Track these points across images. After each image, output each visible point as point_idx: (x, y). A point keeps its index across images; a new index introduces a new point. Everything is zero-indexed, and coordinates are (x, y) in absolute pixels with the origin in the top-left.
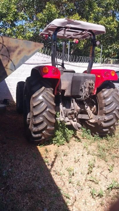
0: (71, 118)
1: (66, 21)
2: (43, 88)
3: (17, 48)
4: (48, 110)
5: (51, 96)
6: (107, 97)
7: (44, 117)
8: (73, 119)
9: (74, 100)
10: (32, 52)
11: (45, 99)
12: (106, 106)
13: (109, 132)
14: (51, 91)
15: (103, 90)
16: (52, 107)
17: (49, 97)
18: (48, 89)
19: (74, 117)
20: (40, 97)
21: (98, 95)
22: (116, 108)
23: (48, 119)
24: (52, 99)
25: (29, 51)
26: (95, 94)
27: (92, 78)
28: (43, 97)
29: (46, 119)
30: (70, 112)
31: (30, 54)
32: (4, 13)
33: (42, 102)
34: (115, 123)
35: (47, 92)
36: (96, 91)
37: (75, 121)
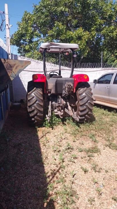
0: (59, 110)
1: (49, 44)
2: (35, 88)
3: (15, 65)
4: (37, 102)
5: (40, 93)
6: (82, 94)
7: (34, 107)
8: (60, 110)
9: (60, 96)
10: (24, 67)
11: (36, 95)
12: (81, 100)
13: (86, 120)
14: (41, 91)
15: (79, 89)
16: (41, 101)
17: (39, 94)
18: (39, 89)
19: (61, 109)
20: (33, 94)
21: (77, 93)
22: (88, 101)
23: (38, 108)
24: (41, 95)
25: (22, 67)
26: (74, 92)
27: (71, 81)
28: (34, 94)
29: (36, 108)
30: (57, 105)
31: (23, 68)
32: (24, 34)
33: (34, 97)
34: (88, 112)
35: (37, 91)
36: (75, 90)
37: (62, 112)
